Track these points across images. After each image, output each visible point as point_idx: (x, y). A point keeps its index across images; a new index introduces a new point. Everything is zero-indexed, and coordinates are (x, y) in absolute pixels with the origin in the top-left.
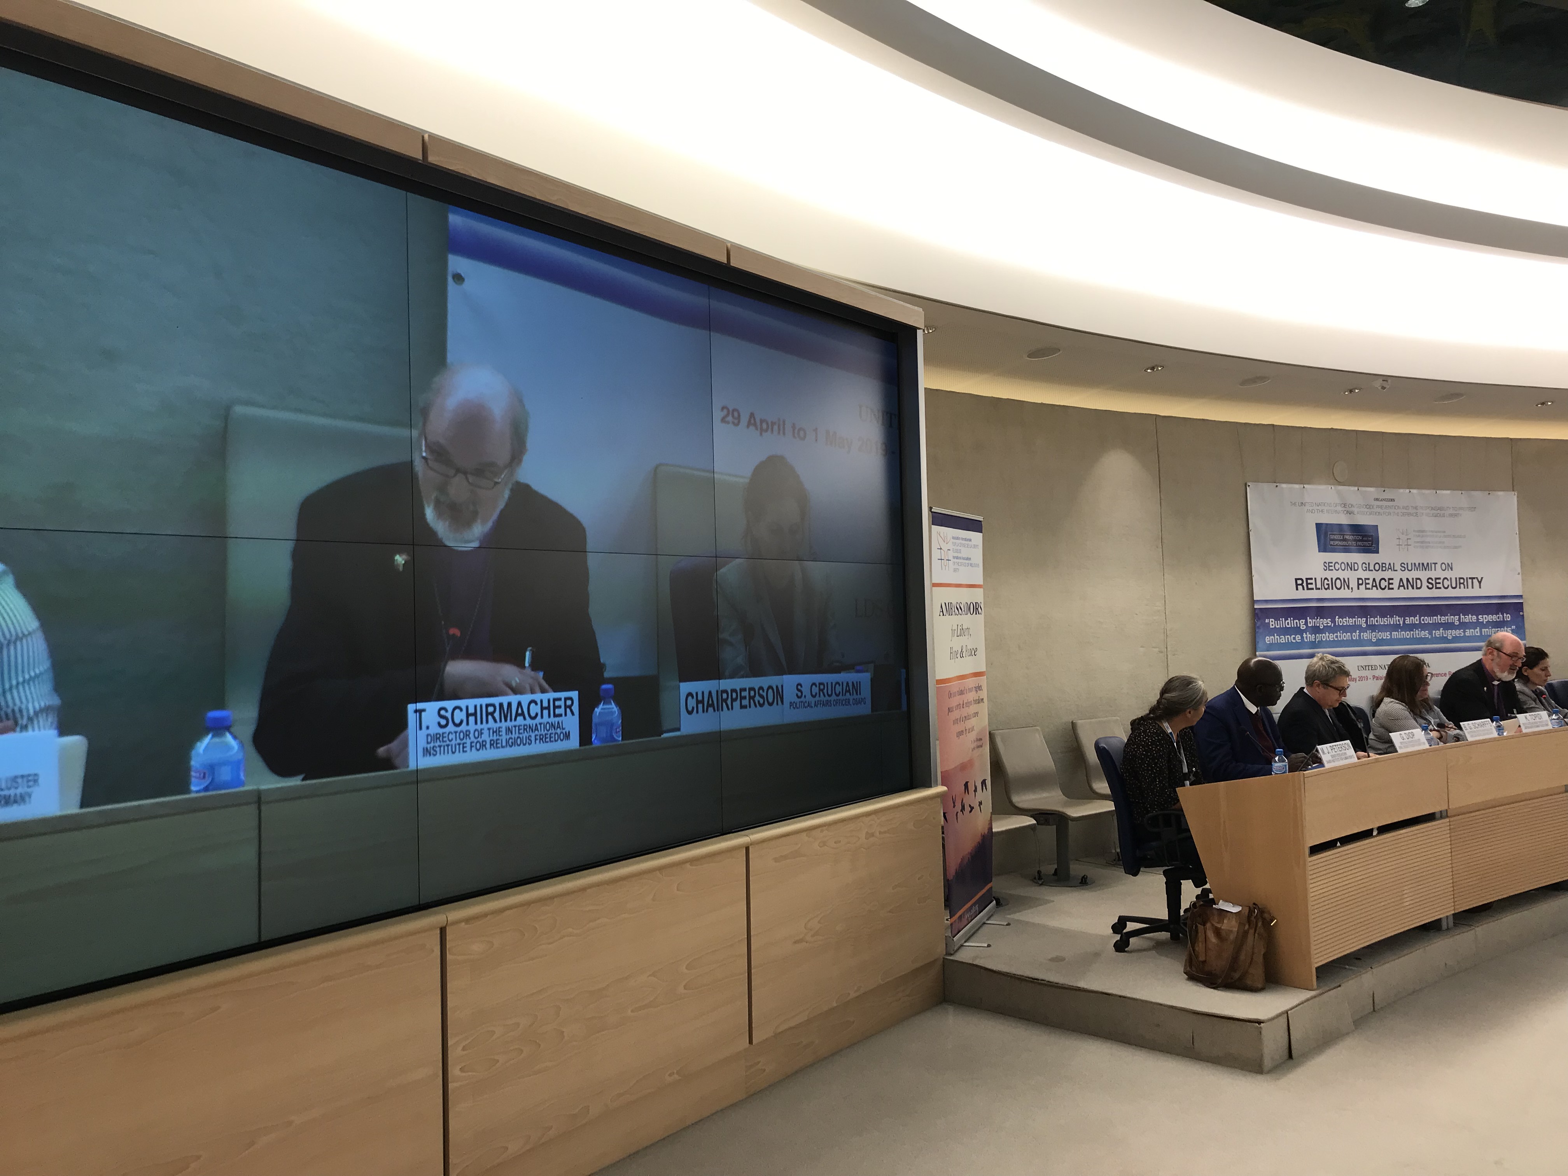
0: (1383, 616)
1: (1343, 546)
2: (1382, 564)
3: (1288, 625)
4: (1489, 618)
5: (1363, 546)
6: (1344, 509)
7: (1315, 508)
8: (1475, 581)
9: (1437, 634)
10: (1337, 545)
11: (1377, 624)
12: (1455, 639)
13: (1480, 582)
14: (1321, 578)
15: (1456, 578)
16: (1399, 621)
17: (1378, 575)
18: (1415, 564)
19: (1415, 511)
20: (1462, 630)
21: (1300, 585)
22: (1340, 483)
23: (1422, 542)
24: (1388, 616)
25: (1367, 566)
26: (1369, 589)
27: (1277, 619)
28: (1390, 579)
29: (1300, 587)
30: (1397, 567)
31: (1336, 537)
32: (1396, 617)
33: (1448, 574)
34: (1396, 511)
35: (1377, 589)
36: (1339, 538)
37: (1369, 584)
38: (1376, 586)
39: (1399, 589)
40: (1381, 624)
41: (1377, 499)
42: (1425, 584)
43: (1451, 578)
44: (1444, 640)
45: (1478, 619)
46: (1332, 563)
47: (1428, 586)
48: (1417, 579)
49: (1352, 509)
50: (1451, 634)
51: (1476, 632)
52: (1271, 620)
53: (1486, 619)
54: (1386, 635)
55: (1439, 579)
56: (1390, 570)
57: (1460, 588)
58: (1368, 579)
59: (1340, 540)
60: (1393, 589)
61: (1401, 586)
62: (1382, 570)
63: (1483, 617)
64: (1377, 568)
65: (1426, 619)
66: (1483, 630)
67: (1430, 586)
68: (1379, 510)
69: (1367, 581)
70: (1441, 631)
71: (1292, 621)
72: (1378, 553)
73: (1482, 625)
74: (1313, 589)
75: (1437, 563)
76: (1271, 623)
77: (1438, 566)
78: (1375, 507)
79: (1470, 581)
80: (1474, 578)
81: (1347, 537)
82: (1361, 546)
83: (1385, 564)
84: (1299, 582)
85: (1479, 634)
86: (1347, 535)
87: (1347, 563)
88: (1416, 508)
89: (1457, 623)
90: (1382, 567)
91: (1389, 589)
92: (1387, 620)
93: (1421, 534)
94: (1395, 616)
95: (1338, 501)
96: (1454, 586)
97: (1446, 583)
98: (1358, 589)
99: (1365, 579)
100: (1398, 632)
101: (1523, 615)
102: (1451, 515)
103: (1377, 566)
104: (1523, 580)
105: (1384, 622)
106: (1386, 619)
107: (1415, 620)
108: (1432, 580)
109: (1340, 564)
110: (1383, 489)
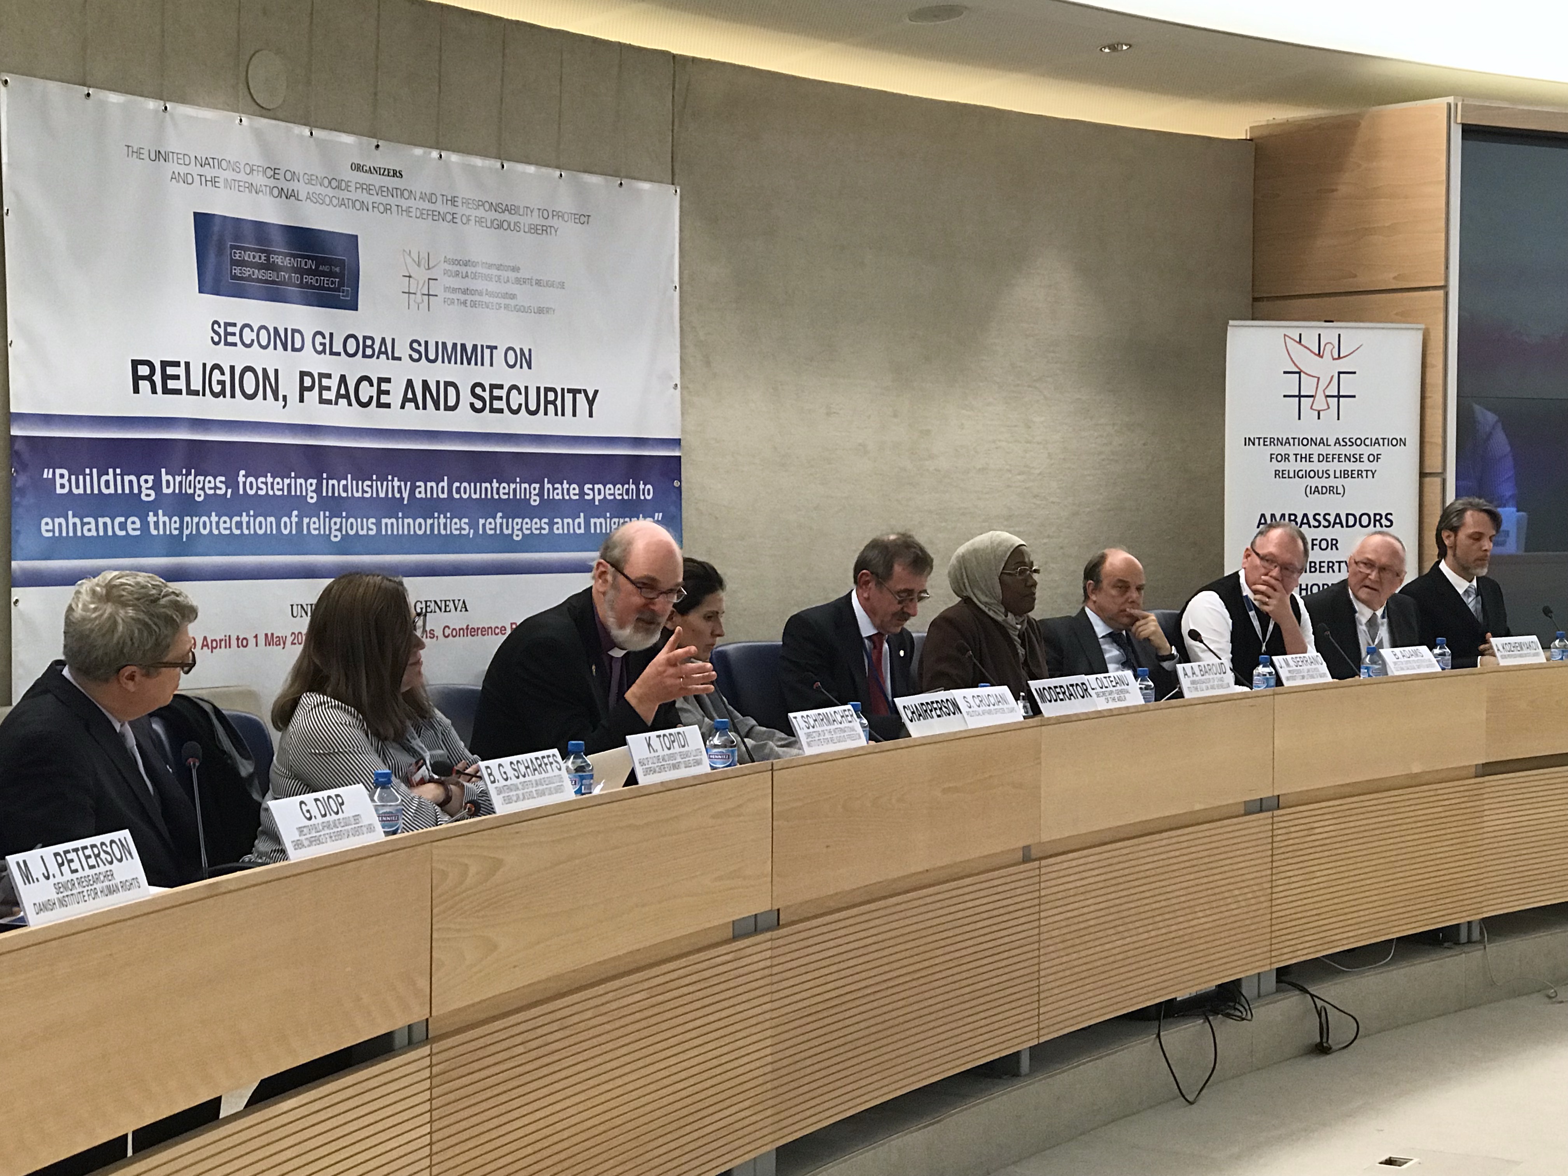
0: (361, 475)
1: (266, 281)
2: (365, 338)
3: (107, 487)
4: (607, 492)
5: (319, 288)
6: (272, 182)
7: (196, 170)
8: (580, 397)
9: (488, 526)
10: (249, 279)
11: (344, 495)
12: (530, 543)
13: (591, 403)
14: (204, 365)
15: (538, 389)
16: (400, 491)
17: (355, 368)
18: (444, 344)
19: (449, 208)
20: (546, 520)
21: (143, 378)
22: (264, 111)
23: (465, 291)
24: (374, 477)
25: (327, 341)
26: (329, 402)
27: (76, 471)
28: (381, 380)
29: (144, 385)
30: (403, 350)
31: (248, 256)
32: (393, 480)
33: (519, 377)
34: (405, 204)
35: (350, 404)
36: (257, 259)
37: (328, 389)
38: (347, 396)
39: (403, 407)
40: (356, 495)
41: (358, 168)
42: (466, 398)
43: (526, 388)
44: (505, 543)
45: (582, 493)
46: (234, 325)
47: (472, 405)
48: (447, 384)
49: (294, 185)
50: (521, 529)
51: (576, 525)
52: (58, 471)
53: (599, 494)
54: (367, 527)
55: (501, 387)
56: (383, 357)
57: (546, 414)
58: (329, 376)
59: (260, 266)
60: (388, 406)
61: (410, 400)
62: (364, 356)
63: (593, 490)
64: (351, 349)
65: (465, 488)
66: (593, 521)
67: (479, 404)
68: (364, 197)
69: (325, 382)
70: (499, 520)
71: (119, 478)
72: (357, 309)
73: (590, 509)
74: (178, 392)
75: (496, 348)
76: (58, 481)
77: (499, 354)
78: (353, 185)
79: (569, 397)
80: (579, 391)
81: (279, 260)
82: (314, 288)
83: (372, 339)
84: (144, 370)
85: (582, 531)
86: (279, 253)
87: (276, 329)
88: (453, 201)
89: (535, 501)
90: (365, 347)
91: (380, 405)
92: (371, 487)
93: (464, 269)
94: (390, 478)
95: (256, 160)
96: (533, 407)
97: (516, 399)
98: (302, 400)
99: (322, 376)
100: (397, 519)
101: (680, 488)
102: (534, 229)
103: (351, 343)
104: (683, 402)
105: (364, 491)
106: (369, 483)
107: (439, 489)
108: (484, 390)
109: (255, 330)
110: (374, 142)
